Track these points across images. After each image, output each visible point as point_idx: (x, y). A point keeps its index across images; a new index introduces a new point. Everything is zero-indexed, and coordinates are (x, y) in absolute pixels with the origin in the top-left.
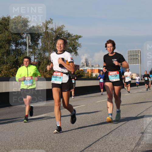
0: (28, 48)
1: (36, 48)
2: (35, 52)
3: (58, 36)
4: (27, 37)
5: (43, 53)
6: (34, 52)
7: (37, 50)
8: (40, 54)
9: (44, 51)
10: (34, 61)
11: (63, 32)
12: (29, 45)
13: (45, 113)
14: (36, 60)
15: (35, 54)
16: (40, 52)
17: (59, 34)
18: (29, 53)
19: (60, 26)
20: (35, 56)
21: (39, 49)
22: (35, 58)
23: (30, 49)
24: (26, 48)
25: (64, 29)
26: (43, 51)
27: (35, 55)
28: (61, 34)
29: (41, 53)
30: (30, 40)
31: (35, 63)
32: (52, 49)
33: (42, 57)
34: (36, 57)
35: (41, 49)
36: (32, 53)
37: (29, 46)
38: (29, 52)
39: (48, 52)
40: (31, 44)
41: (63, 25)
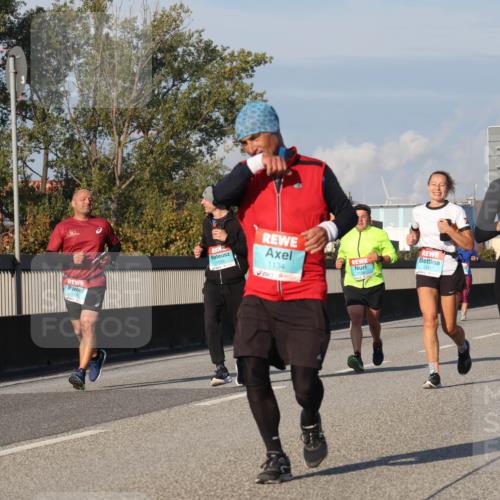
0: (12, 116)
1: (55, 114)
2: (50, 133)
3: (160, 56)
4: (11, 60)
5: (88, 138)
6: (45, 134)
7: (58, 126)
8: (70, 142)
9: (93, 130)
10: (45, 178)
11: (180, 40)
12: (21, 98)
13: (95, 424)
14: (51, 174)
15: (48, 142)
16: (72, 135)
17: (160, 50)
18: (18, 140)
19: (168, 9)
20: (47, 154)
21: (68, 118)
22: (48, 165)
23: (24, 118)
24: (7, 116)
25: (185, 23)
26: (88, 129)
27: (46, 148)
28: (172, 49)
29: (77, 137)
30: (23, 78)
31: (48, 185)
32: (131, 120)
33: (83, 159)
34: (52, 157)
35: (75, 121)
36: (31, 137)
37: (22, 107)
38: (17, 136)
39: (111, 133)
40: (28, 93)
41: (182, 6)
